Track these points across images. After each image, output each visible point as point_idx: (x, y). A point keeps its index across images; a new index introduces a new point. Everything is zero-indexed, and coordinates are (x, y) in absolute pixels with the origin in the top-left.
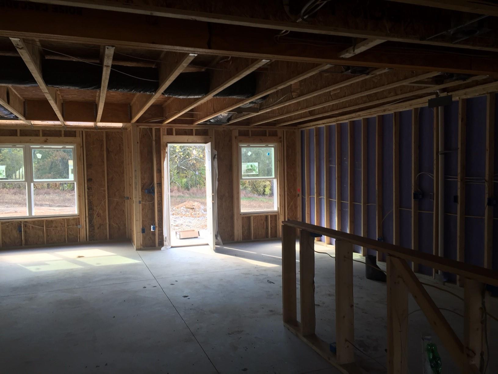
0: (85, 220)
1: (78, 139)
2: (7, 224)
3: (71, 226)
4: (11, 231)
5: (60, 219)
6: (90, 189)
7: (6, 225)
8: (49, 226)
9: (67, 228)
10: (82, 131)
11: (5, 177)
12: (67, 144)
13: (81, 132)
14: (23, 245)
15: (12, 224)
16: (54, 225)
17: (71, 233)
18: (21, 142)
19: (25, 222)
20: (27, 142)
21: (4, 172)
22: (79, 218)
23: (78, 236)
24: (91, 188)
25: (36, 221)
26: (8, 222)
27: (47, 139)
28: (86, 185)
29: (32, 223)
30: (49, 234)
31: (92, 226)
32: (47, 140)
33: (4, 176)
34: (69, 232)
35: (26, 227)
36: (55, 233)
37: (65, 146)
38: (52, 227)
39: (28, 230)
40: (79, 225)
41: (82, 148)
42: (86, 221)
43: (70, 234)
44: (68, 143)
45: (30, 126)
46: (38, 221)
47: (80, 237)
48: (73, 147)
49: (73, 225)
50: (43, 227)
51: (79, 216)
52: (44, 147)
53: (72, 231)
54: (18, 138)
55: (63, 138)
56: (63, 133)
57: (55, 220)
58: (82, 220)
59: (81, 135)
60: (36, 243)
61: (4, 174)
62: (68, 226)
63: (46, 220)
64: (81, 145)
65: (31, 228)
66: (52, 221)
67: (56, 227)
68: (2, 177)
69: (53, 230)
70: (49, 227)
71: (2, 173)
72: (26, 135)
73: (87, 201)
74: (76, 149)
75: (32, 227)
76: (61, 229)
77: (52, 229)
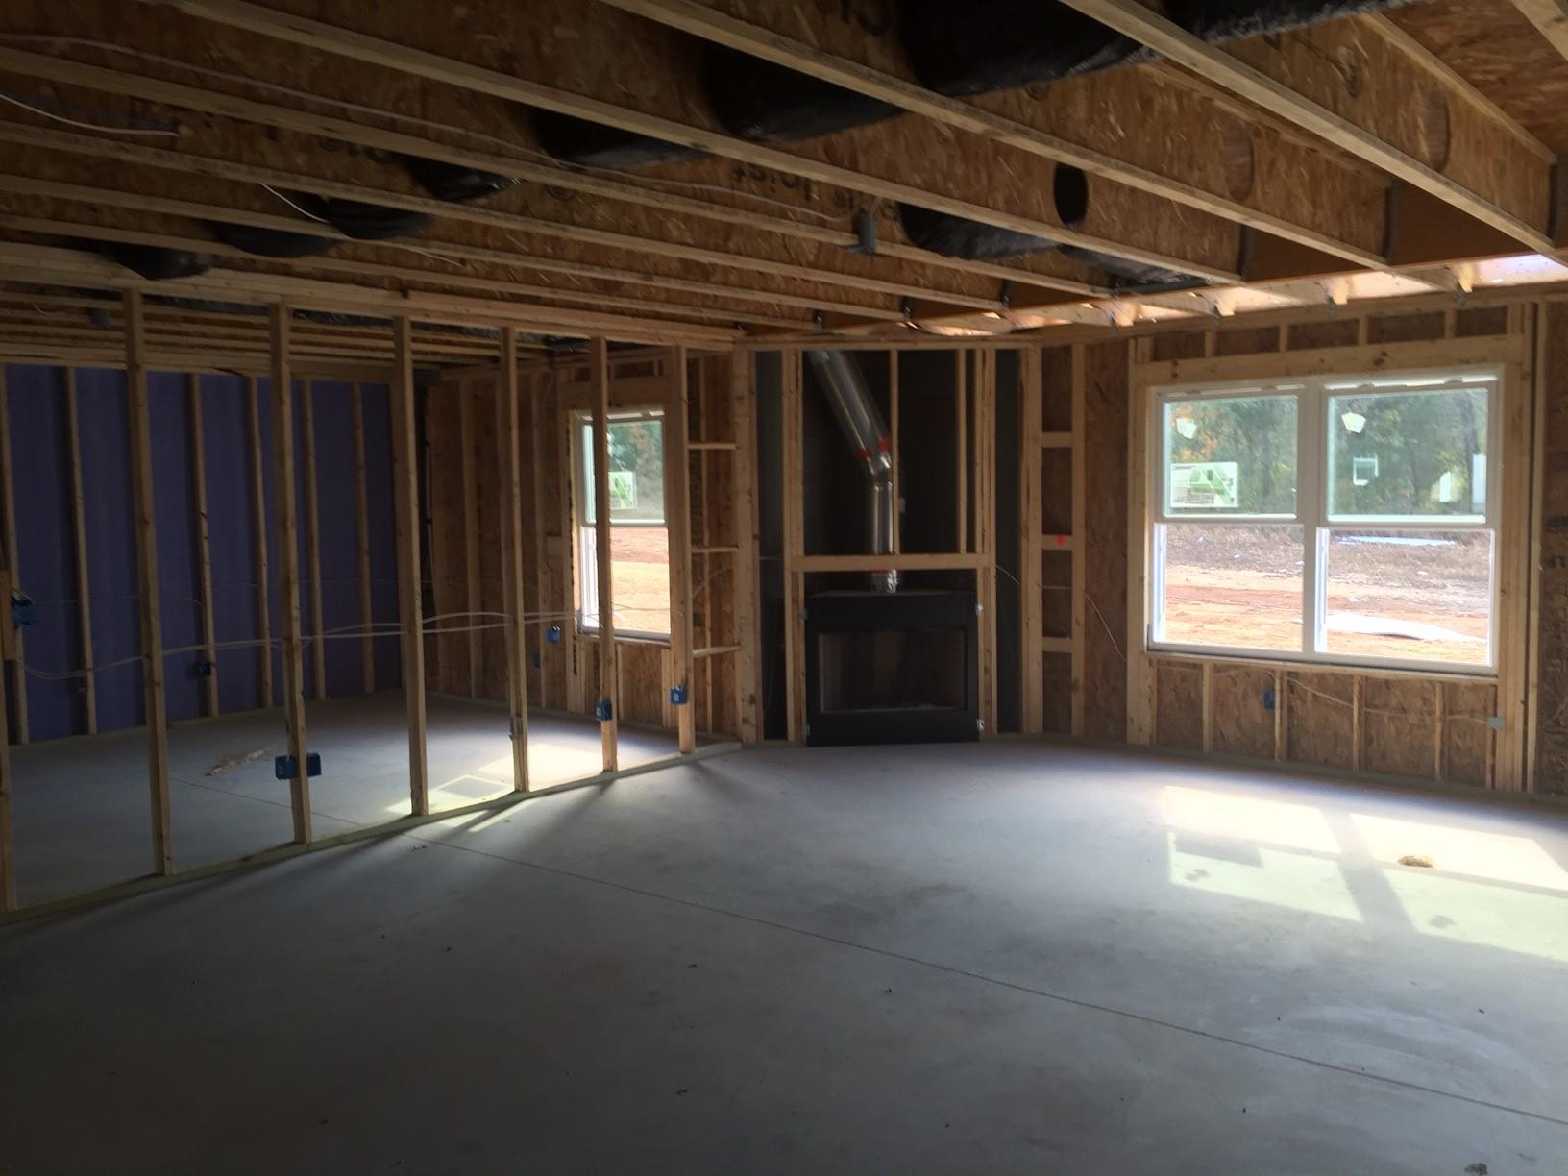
0: (1522, 697)
1: (1515, 342)
2: (1232, 673)
3: (1465, 717)
4: (1245, 699)
5: (1421, 681)
6: (1558, 566)
7: (1230, 676)
8: (1376, 703)
9: (1443, 721)
10: (1535, 306)
11: (1235, 505)
12: (1465, 367)
13: (1529, 311)
14: (1277, 759)
15: (1248, 674)
16: (1394, 702)
17: (1460, 743)
18: (1288, 373)
19: (1290, 673)
20: (1310, 372)
21: (1231, 484)
22: (1495, 686)
23: (1489, 761)
24: (1562, 559)
25: (1332, 674)
26: (1236, 667)
27: (1385, 354)
28: (1536, 546)
29: (1316, 680)
30: (1373, 733)
31: (1557, 729)
32: (1386, 359)
33: (1232, 500)
34: (1455, 739)
35: (1293, 692)
36: (1398, 734)
37: (1456, 377)
38: (1386, 706)
39: (1298, 704)
40: (1495, 715)
41: (1527, 384)
42: (1525, 703)
43: (1458, 746)
44: (1468, 362)
45: (1324, 305)
46: (1336, 677)
47: (1493, 767)
48: (1492, 378)
49: (1472, 712)
50: (1351, 701)
51: (1496, 677)
52: (1377, 384)
53: (1468, 737)
54: (1284, 357)
55: (1448, 345)
56: (1450, 320)
57: (1401, 683)
58: (1510, 695)
59: (1528, 324)
60: (1326, 760)
61: (1233, 492)
62: (1451, 713)
63: (1367, 679)
64: (1527, 367)
65: (1309, 697)
66: (1388, 684)
67: (1403, 710)
68: (1226, 502)
69: (1391, 719)
70: (1376, 707)
71: (1226, 487)
72: (1313, 344)
73: (1534, 616)
74: (1501, 387)
75: (1314, 695)
76: (1423, 720)
77: (1386, 715)
